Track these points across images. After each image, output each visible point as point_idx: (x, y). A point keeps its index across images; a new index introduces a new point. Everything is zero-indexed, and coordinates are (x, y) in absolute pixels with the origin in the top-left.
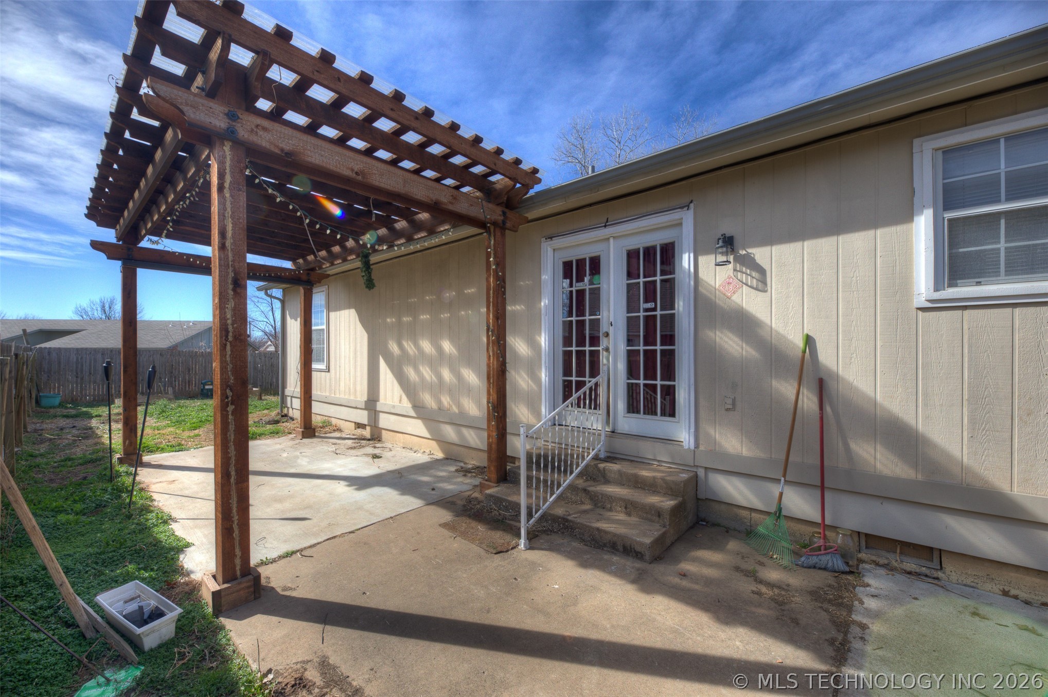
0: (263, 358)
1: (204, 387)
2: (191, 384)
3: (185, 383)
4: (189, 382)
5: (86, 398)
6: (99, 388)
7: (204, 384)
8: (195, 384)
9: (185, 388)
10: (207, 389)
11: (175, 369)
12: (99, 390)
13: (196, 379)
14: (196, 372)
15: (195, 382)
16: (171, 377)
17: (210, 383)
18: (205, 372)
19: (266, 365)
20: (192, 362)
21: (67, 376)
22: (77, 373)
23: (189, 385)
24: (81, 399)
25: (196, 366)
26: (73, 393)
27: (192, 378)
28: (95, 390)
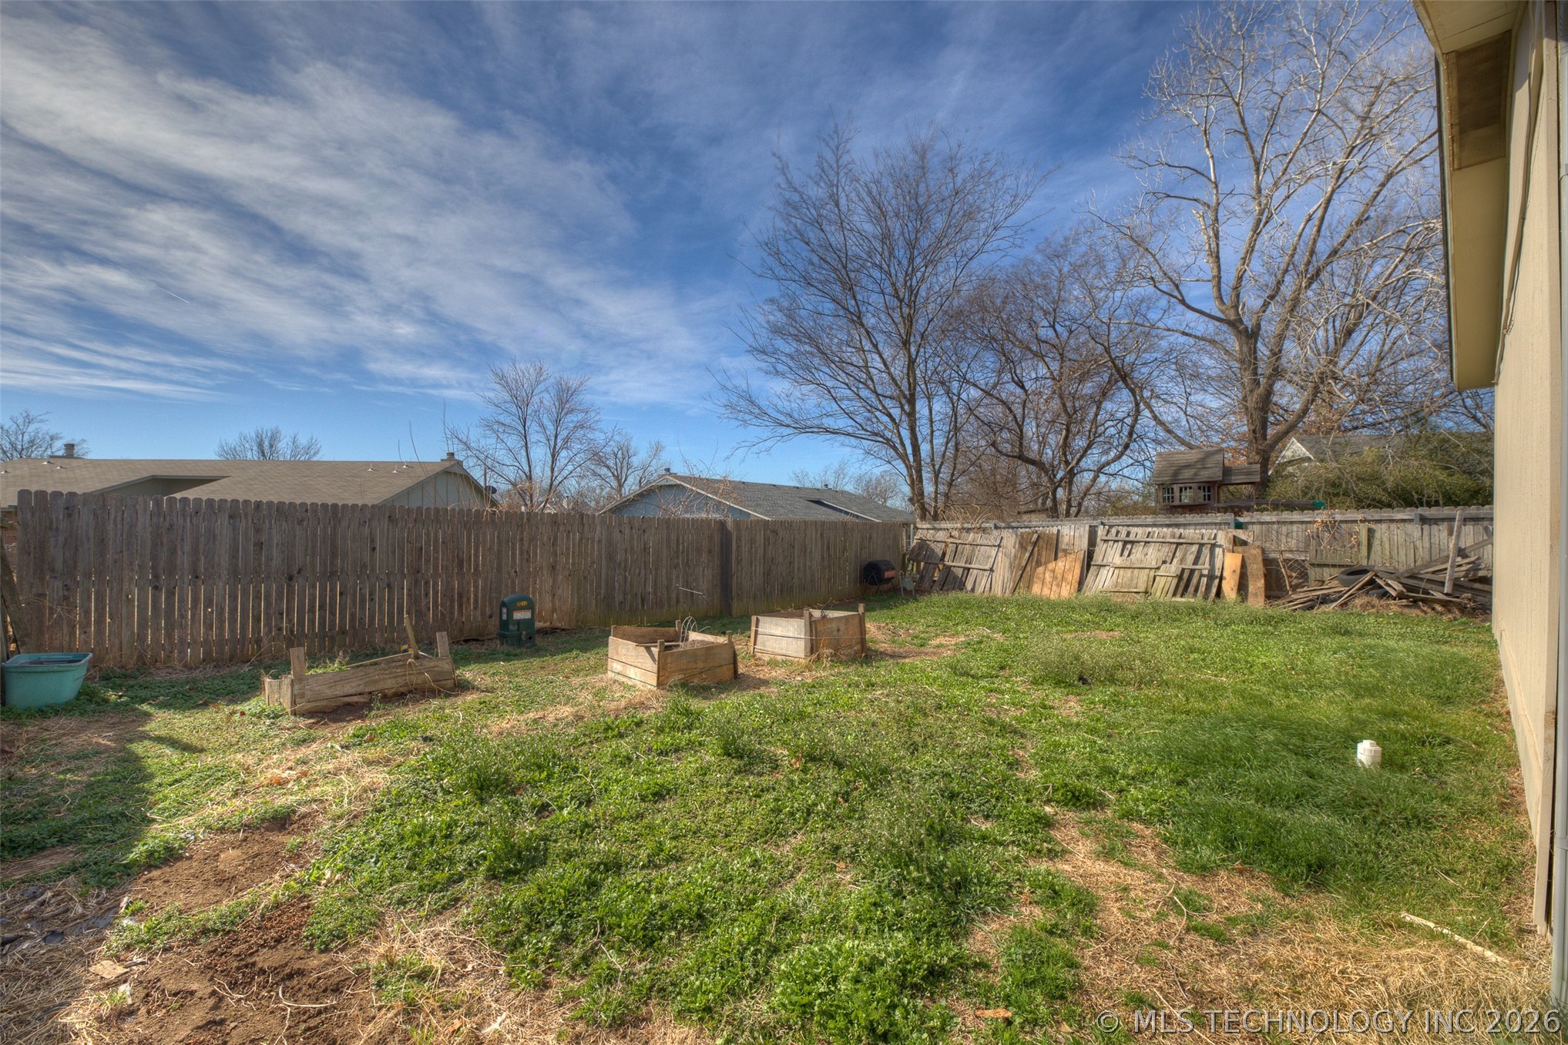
0: (627, 531)
1: (510, 614)
2: (465, 600)
3: (452, 602)
4: (460, 596)
5: (182, 652)
6: (221, 622)
7: (511, 607)
8: (476, 601)
9: (452, 613)
10: (519, 622)
11: (427, 561)
12: (221, 627)
13: (476, 587)
14: (477, 566)
15: (476, 596)
16: (416, 582)
17: (524, 603)
18: (499, 568)
19: (632, 548)
20: (469, 541)
21: (126, 587)
22: (156, 576)
23: (460, 606)
24: (168, 657)
25: (477, 550)
26: (142, 638)
27: (469, 583)
28: (208, 627)
